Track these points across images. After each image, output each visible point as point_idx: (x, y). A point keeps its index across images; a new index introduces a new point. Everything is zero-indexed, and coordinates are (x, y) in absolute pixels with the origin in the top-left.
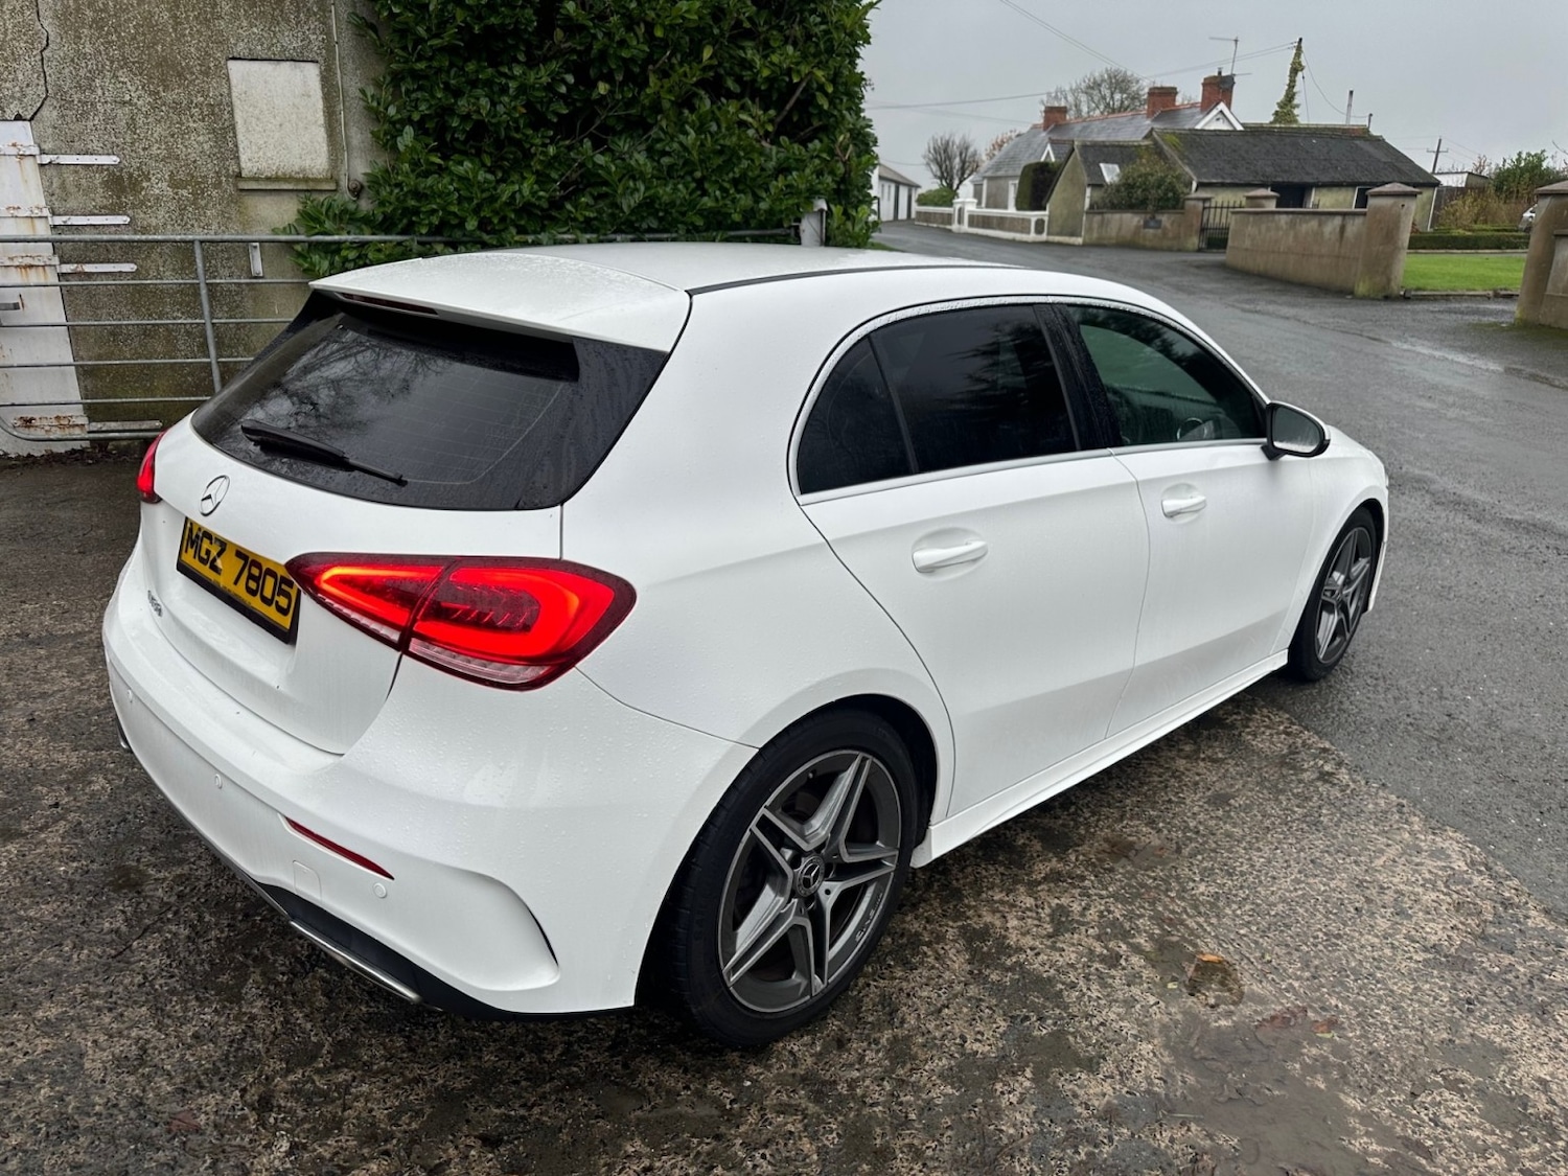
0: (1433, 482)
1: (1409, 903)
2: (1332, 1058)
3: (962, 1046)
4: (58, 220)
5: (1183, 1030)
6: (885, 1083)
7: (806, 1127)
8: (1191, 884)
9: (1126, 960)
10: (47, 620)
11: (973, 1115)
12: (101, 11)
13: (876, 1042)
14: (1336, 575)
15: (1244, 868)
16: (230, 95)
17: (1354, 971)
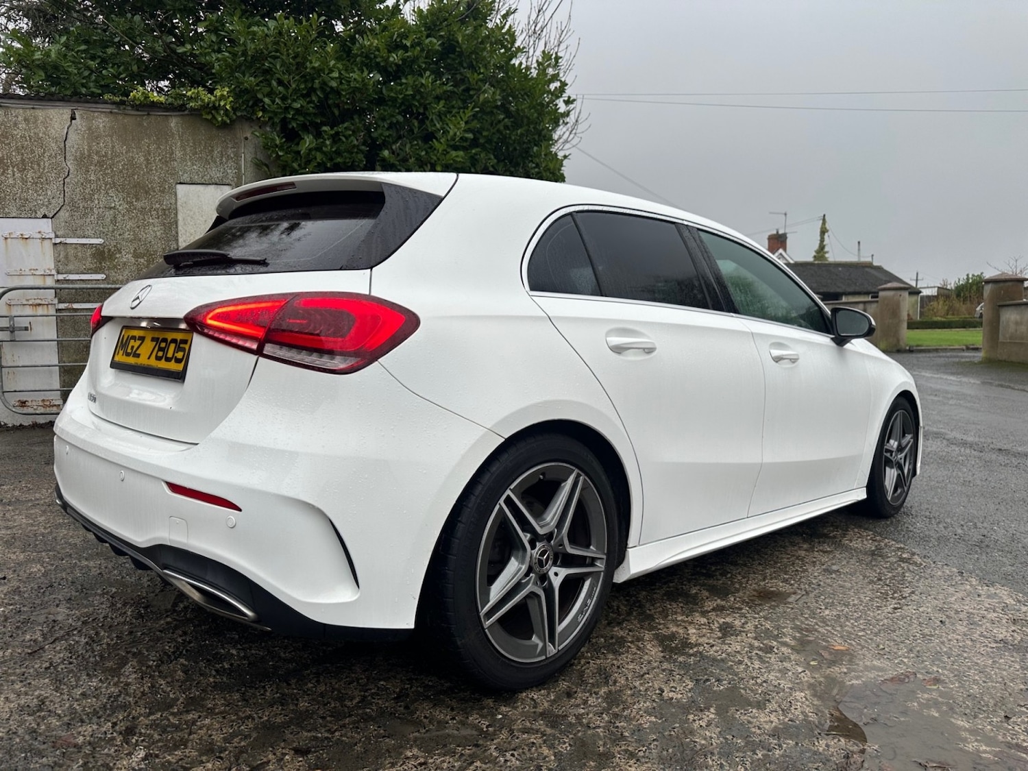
0: (946, 434)
1: (978, 619)
2: (940, 699)
3: (661, 695)
4: (61, 277)
5: (825, 686)
6: (604, 715)
7: (545, 742)
8: (819, 611)
9: (778, 649)
10: (16, 493)
11: (673, 733)
12: (103, 156)
13: (596, 693)
14: (892, 442)
15: (856, 602)
16: (176, 203)
17: (946, 653)
